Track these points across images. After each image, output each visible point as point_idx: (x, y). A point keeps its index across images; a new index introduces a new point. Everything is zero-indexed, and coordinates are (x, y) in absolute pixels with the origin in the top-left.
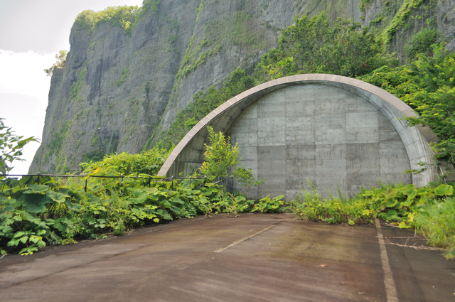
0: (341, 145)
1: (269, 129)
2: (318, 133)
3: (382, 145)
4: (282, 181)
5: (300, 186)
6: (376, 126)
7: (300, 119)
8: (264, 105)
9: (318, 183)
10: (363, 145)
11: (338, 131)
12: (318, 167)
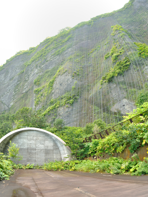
0: (43, 149)
1: (22, 143)
2: (37, 145)
3: (54, 150)
4: (26, 159)
5: (31, 161)
6: (53, 145)
7: (32, 141)
8: (21, 135)
9: (36, 160)
10: (49, 150)
11: (43, 145)
12: (37, 155)
